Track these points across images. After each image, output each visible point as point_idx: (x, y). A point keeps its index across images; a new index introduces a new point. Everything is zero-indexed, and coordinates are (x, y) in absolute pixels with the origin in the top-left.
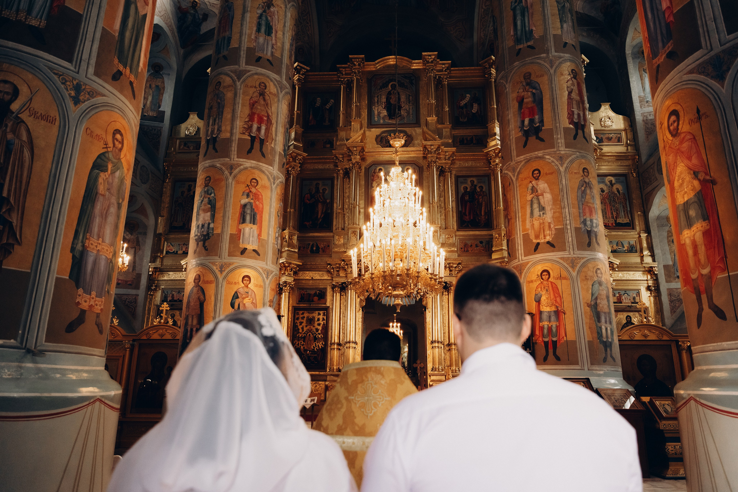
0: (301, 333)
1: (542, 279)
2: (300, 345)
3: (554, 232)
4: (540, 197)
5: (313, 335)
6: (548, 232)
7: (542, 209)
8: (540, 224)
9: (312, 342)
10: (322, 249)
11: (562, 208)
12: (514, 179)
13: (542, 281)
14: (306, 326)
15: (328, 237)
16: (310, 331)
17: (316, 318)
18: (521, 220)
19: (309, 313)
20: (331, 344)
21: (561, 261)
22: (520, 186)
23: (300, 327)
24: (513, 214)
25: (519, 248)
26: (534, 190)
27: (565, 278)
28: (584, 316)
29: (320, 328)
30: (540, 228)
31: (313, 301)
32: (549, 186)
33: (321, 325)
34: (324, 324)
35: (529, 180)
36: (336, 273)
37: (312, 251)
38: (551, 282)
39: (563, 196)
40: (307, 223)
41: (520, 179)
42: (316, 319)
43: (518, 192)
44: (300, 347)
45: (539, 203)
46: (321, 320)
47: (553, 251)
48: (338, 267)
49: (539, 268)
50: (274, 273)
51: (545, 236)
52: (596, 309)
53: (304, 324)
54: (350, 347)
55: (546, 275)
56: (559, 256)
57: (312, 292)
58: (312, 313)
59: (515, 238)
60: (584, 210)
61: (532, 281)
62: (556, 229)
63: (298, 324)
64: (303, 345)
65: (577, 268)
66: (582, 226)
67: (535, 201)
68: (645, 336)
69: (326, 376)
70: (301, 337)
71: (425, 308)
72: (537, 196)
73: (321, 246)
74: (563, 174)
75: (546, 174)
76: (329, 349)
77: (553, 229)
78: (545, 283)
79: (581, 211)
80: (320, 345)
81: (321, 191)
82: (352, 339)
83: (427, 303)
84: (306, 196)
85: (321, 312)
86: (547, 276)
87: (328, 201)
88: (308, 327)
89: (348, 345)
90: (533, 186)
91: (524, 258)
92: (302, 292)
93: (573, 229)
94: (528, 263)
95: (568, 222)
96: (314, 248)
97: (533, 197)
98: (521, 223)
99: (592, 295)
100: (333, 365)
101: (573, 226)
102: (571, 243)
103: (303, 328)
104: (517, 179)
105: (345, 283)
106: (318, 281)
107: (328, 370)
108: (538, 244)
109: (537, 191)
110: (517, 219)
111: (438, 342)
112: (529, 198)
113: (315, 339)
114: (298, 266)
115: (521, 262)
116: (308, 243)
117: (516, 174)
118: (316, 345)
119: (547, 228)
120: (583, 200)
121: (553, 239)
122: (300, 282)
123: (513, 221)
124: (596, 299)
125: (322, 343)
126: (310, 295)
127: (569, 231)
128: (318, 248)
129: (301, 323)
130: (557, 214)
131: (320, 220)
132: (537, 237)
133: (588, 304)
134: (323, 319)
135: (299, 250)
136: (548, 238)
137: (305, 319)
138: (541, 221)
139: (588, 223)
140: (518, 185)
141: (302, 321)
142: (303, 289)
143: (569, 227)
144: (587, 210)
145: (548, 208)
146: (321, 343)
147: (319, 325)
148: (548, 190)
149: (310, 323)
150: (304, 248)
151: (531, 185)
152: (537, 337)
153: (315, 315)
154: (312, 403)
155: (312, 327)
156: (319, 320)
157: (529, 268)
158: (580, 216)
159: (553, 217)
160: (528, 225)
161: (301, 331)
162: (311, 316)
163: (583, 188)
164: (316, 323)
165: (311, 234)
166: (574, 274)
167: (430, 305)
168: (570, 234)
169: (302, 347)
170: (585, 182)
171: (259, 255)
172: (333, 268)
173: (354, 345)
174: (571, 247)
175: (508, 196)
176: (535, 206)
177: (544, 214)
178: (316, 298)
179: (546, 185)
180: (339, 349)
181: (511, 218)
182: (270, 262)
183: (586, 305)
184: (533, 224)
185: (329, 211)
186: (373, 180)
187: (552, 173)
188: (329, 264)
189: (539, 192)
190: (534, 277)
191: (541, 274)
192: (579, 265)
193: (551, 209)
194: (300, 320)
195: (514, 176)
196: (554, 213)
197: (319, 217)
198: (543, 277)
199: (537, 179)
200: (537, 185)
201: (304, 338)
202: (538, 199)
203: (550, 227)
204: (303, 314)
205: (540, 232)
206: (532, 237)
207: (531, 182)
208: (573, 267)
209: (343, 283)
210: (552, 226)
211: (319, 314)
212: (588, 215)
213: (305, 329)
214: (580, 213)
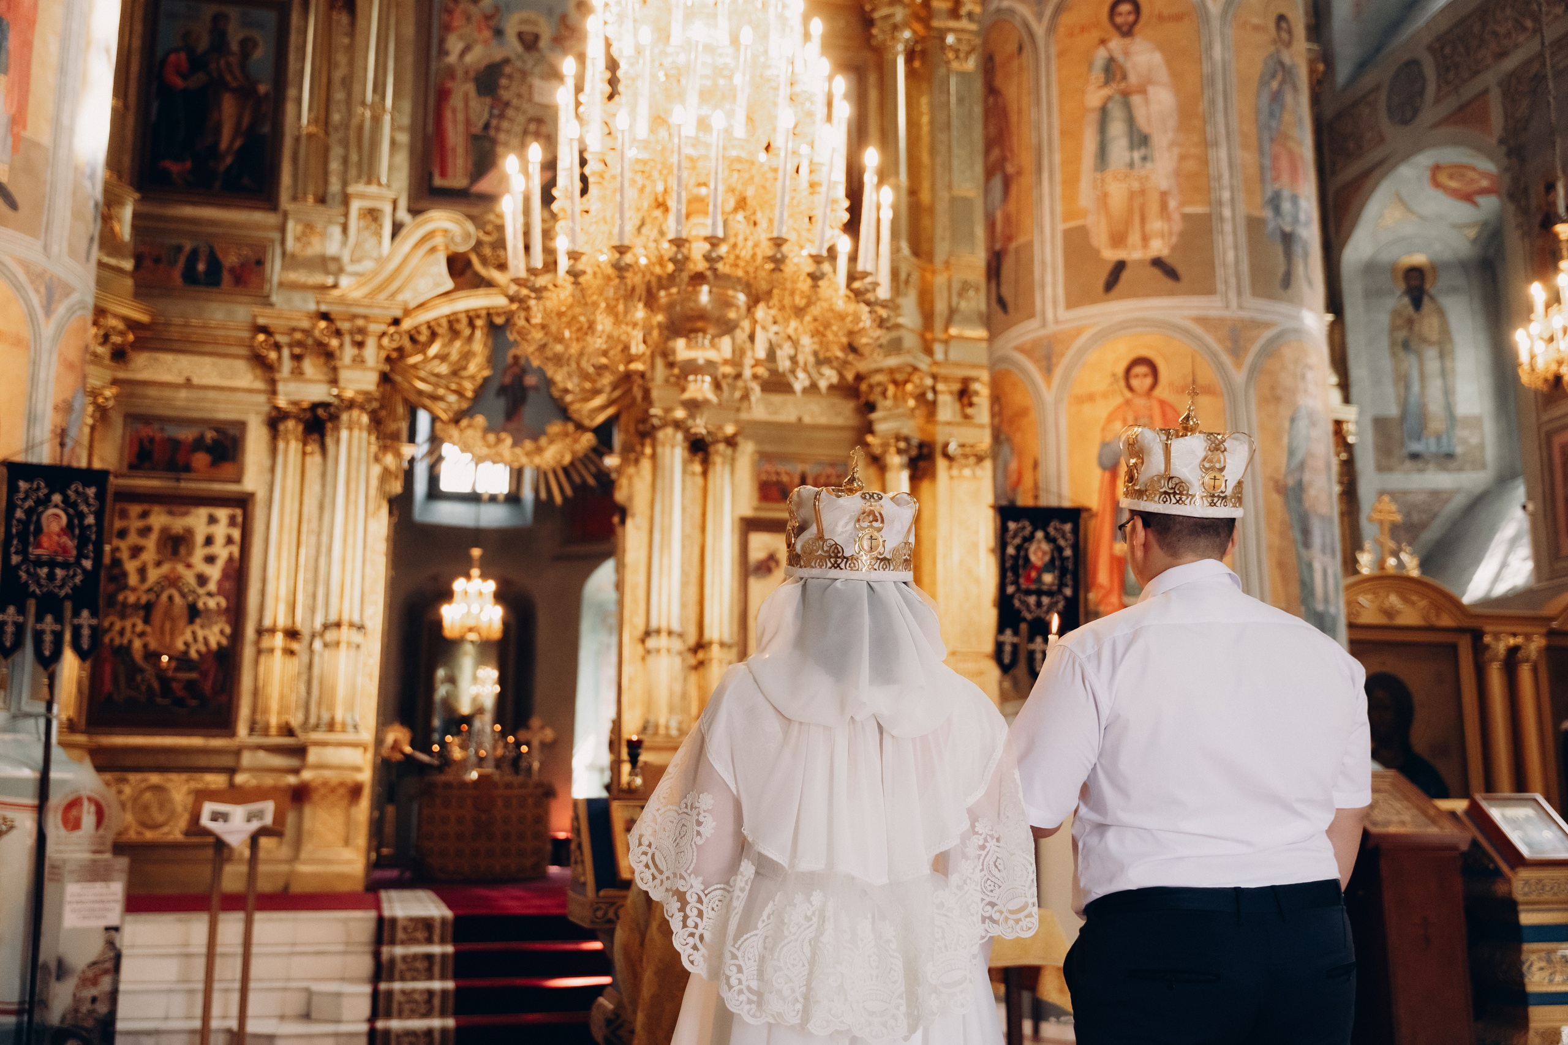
0: (134, 590)
1: (1130, 388)
2: (128, 634)
3: (1177, 226)
4: (1136, 100)
5: (183, 595)
6: (1156, 225)
7: (1140, 140)
8: (1132, 195)
9: (182, 623)
10: (232, 270)
11: (1207, 144)
12: (1039, 30)
13: (1128, 395)
14: (158, 564)
15: (258, 227)
16: (173, 581)
17: (201, 532)
18: (1058, 177)
19: (171, 513)
20: (260, 632)
21: (1198, 330)
22: (1060, 54)
23: (131, 566)
24: (1026, 159)
25: (1049, 278)
26: (1112, 71)
27: (1209, 390)
28: (1263, 524)
29: (214, 573)
30: (1130, 211)
31: (187, 468)
32: (1169, 62)
33: (220, 563)
34: (231, 559)
35: (1095, 35)
36: (287, 365)
37: (191, 278)
38: (1162, 403)
39: (1212, 102)
40: (174, 168)
41: (1062, 30)
42: (200, 539)
43: (1054, 77)
44: (130, 642)
45: (1131, 120)
46: (220, 540)
47: (1172, 293)
48: (299, 344)
49: (1119, 354)
50: (75, 297)
51: (1145, 239)
52: (1299, 500)
53: (149, 555)
54: (338, 644)
55: (1145, 375)
56: (1195, 313)
57: (187, 435)
58: (186, 514)
59: (1030, 244)
60: (1275, 158)
61: (1091, 398)
62: (1186, 217)
63: (125, 555)
64: (142, 634)
65: (1249, 358)
66: (1268, 214)
67: (1117, 113)
68: (1389, 613)
69: (237, 752)
70: (137, 606)
71: (623, 512)
72: (1126, 95)
73: (231, 260)
74: (1216, 23)
75: (1161, 18)
76: (248, 652)
77: (1176, 216)
78: (1140, 402)
79: (1267, 162)
80: (214, 635)
81: (235, 47)
82: (350, 612)
83: (630, 498)
84: (172, 57)
85: (223, 514)
86: (1148, 381)
87: (263, 89)
88: (165, 568)
89: (331, 635)
90: (1111, 60)
91: (1063, 314)
92: (146, 431)
93: (1241, 224)
94: (1079, 331)
95: (1226, 195)
96: (201, 267)
97: (1109, 98)
98: (1058, 189)
99: (1291, 453)
100: (266, 711)
101: (1242, 210)
102: (1231, 270)
103: (142, 572)
104: (1051, 29)
105: (326, 405)
106: (211, 394)
107: (242, 730)
108: (1120, 267)
109: (1124, 77)
110: (1045, 175)
111: (670, 633)
112: (1095, 97)
113: (194, 613)
114: (132, 325)
115: (1051, 328)
116: (175, 241)
117: (1049, 11)
118: (195, 639)
119: (1154, 207)
120: (1274, 124)
121: (1174, 249)
122: (139, 390)
123: (1026, 180)
124: (1302, 466)
125: (222, 632)
126: (175, 444)
127: (1228, 227)
128: (215, 265)
129: (136, 551)
130: (1191, 165)
131: (229, 160)
132: (1118, 239)
133: (1276, 482)
134: (229, 541)
135: (138, 266)
136: (1158, 248)
137: (154, 536)
138: (1136, 186)
139: (1286, 206)
140: (1053, 50)
141: (141, 542)
142: (147, 419)
143: (1227, 212)
144: (1284, 163)
145: (1161, 140)
146: (216, 629)
147: (210, 559)
148: (1163, 74)
149: (175, 553)
150: (157, 260)
151: (1101, 54)
152: (1101, 593)
153: (197, 520)
154: (255, 825)
155: (181, 568)
156: (209, 541)
157: (1083, 351)
158: (1262, 180)
159: (1178, 173)
160: (1086, 196)
161: (133, 580)
162: (178, 524)
163: (1275, 85)
164: (199, 553)
165: (189, 211)
166: (1239, 377)
167: (639, 505)
168: (1229, 239)
169: (137, 644)
170: (1282, 64)
171: (13, 205)
172: (277, 347)
173: (356, 637)
174: (1233, 281)
175: (1011, 91)
176: (1117, 129)
177: (1144, 159)
178: (201, 459)
179: (1157, 58)
180: (292, 653)
181: (1019, 173)
182: (59, 244)
183: (1271, 484)
184: (1105, 195)
185: (266, 129)
186: (447, 28)
187: (1178, 18)
188: (264, 330)
189: (1133, 79)
190: (1099, 382)
191: (1128, 371)
192: (1254, 349)
193: (1172, 144)
194: (133, 539)
195: (1039, 16)
196: (1183, 158)
197: (224, 144)
198: (1135, 382)
199: (1127, 32)
200: (1127, 54)
201: (147, 610)
202: (1128, 107)
203: (1164, 206)
204: (145, 515)
205: (1128, 223)
206: (1100, 238)
207: (1103, 42)
208: (1237, 350)
209: (315, 406)
210: (1172, 204)
211: (212, 520)
212: (1285, 178)
213: (153, 575)
214: (1262, 168)
